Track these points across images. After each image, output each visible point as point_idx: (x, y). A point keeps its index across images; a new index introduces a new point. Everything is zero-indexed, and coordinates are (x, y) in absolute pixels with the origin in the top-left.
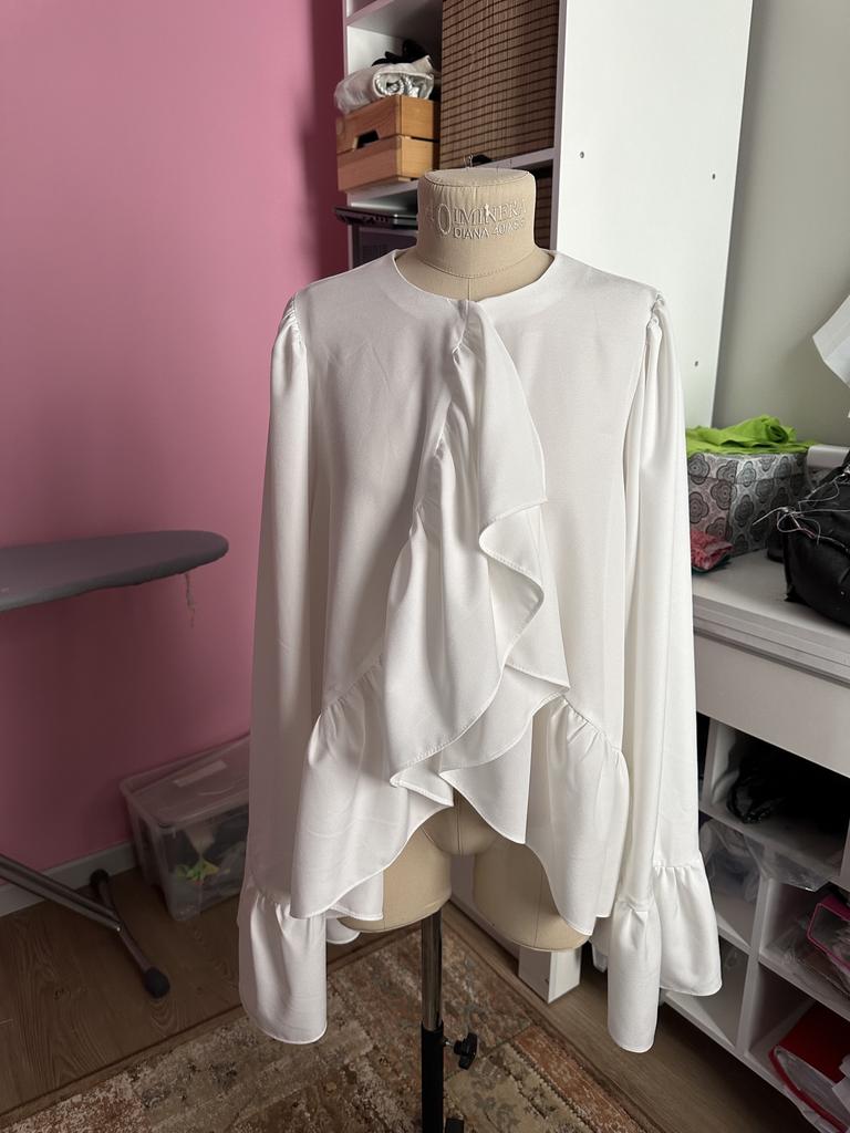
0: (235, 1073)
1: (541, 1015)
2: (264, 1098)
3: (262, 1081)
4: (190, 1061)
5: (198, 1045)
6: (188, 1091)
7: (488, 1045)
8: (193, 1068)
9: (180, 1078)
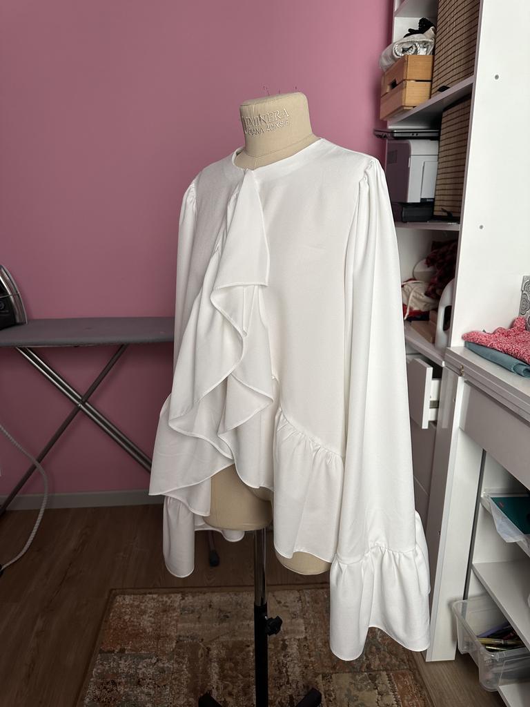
1: (417, 665)
2: (235, 636)
3: (239, 627)
4: (211, 602)
5: (218, 596)
6: (202, 615)
7: (372, 667)
8: (210, 606)
9: (202, 607)
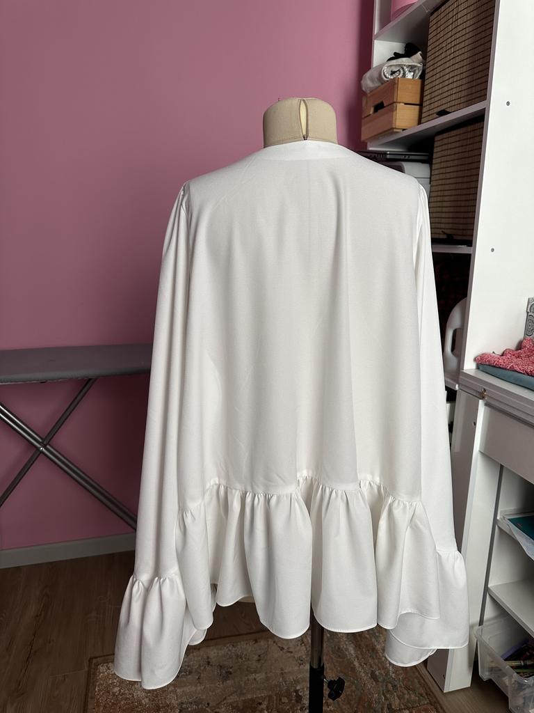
0: (230, 673)
1: (437, 699)
2: (243, 694)
3: (245, 683)
4: (208, 658)
5: (215, 651)
6: (202, 675)
8: (209, 663)
9: (200, 666)
